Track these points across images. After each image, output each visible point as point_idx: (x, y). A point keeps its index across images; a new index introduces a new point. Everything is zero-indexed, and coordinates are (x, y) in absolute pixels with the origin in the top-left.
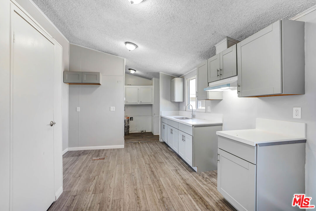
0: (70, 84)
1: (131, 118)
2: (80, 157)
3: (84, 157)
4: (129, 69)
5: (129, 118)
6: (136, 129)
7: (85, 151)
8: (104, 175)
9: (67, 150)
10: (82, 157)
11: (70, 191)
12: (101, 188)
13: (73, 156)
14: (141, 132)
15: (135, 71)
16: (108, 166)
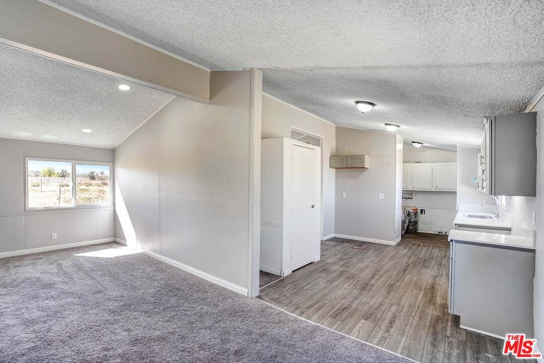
0: (336, 168)
1: (421, 210)
2: (342, 244)
3: (346, 244)
4: (413, 142)
5: (417, 209)
6: (431, 227)
7: (349, 240)
8: (355, 260)
9: (333, 235)
10: (344, 244)
11: (324, 261)
12: (348, 265)
13: (336, 241)
14: (437, 233)
15: (422, 144)
16: (364, 256)
